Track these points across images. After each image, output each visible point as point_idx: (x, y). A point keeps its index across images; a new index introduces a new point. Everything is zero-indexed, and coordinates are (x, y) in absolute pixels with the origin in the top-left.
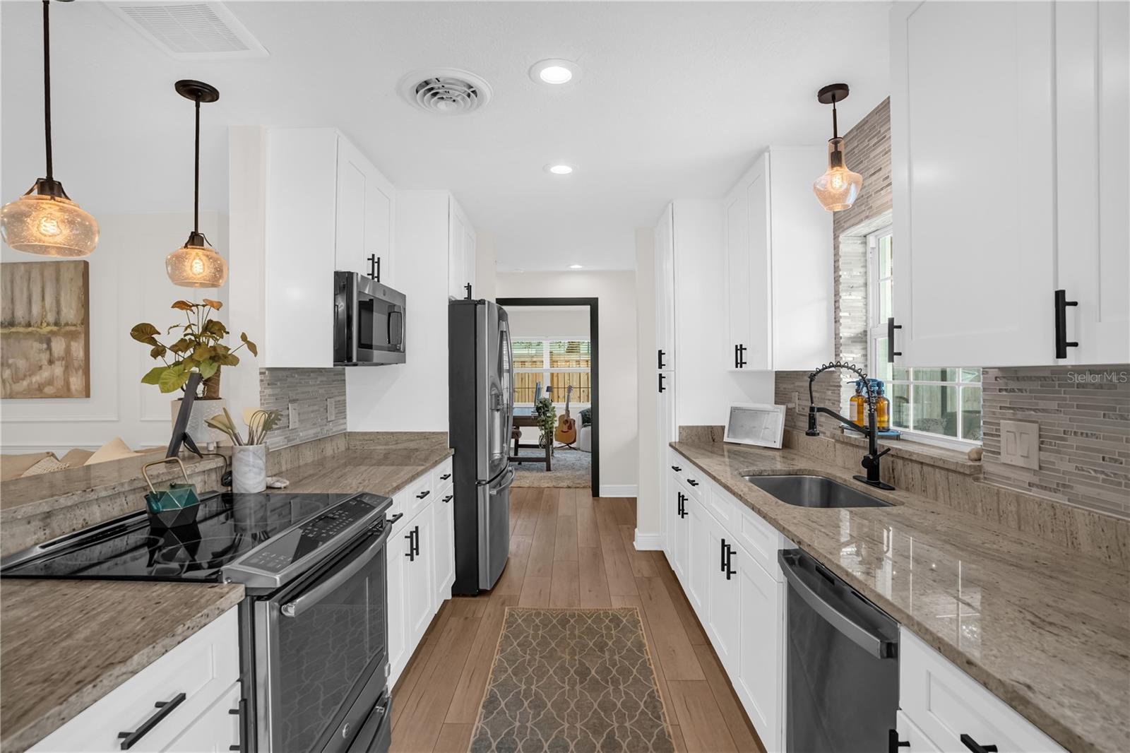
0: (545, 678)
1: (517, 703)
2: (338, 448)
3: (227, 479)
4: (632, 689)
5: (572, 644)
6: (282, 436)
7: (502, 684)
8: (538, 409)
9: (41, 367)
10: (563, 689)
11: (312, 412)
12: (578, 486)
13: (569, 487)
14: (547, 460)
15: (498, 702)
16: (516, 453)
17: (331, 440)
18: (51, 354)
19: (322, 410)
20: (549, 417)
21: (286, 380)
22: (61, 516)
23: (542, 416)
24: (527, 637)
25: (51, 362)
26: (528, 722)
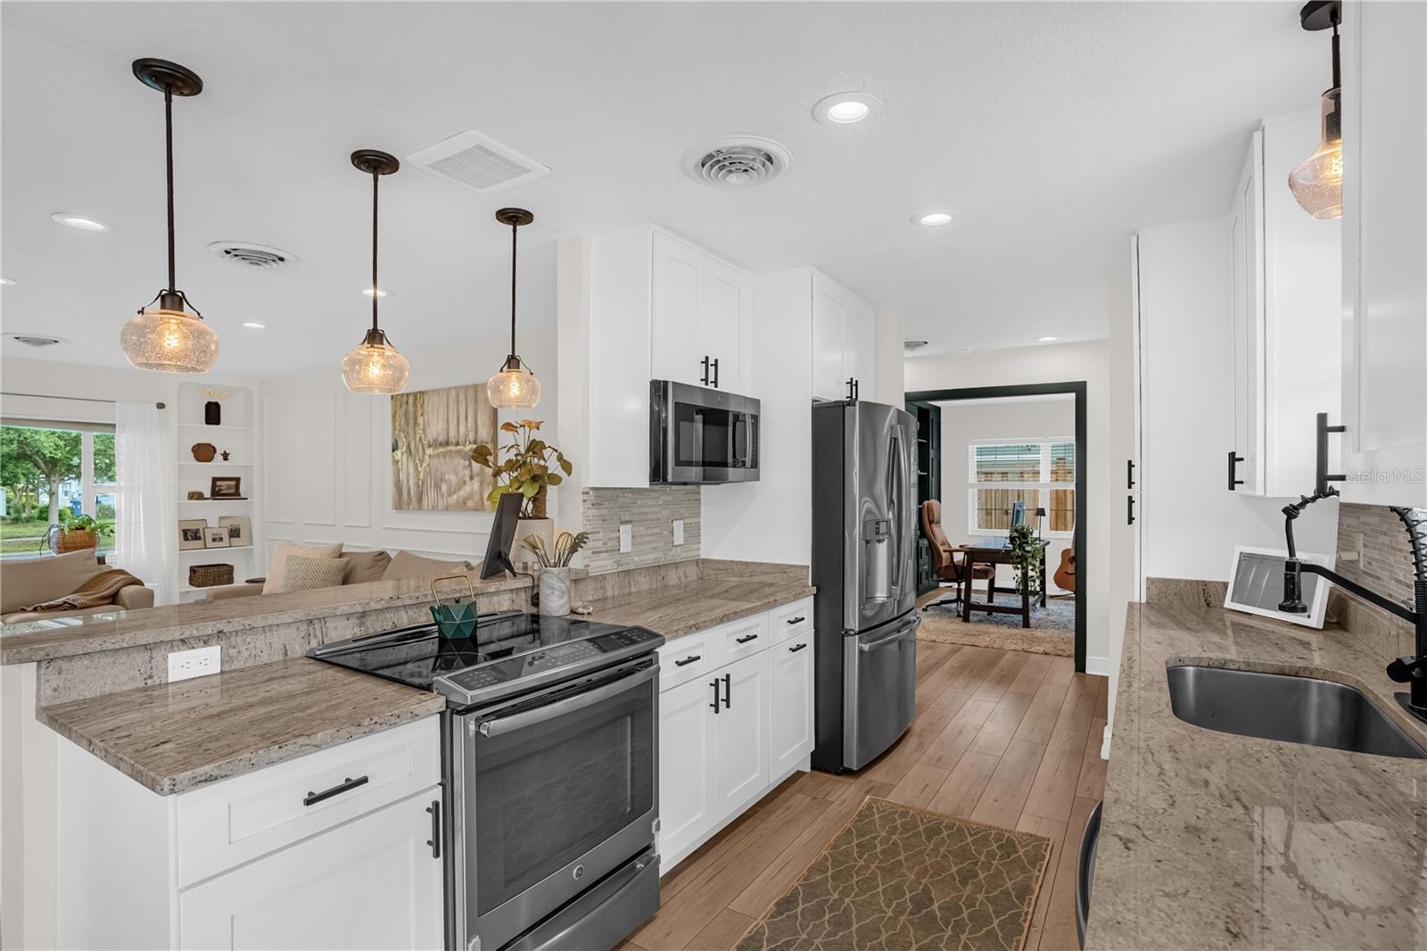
0: (868, 894)
1: (818, 912)
2: (686, 577)
3: (535, 600)
4: (977, 944)
5: (928, 863)
6: (609, 559)
7: (812, 886)
8: (1012, 539)
9: (465, 482)
10: (883, 915)
11: (652, 535)
12: (1060, 653)
13: (1046, 654)
14: (1024, 611)
15: (795, 904)
16: (990, 600)
17: (676, 568)
18: (471, 470)
19: (666, 533)
20: (1029, 552)
21: (616, 500)
22: (374, 617)
23: (1017, 551)
24: (874, 838)
25: (472, 478)
26: (817, 938)
